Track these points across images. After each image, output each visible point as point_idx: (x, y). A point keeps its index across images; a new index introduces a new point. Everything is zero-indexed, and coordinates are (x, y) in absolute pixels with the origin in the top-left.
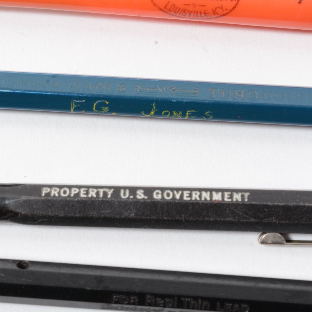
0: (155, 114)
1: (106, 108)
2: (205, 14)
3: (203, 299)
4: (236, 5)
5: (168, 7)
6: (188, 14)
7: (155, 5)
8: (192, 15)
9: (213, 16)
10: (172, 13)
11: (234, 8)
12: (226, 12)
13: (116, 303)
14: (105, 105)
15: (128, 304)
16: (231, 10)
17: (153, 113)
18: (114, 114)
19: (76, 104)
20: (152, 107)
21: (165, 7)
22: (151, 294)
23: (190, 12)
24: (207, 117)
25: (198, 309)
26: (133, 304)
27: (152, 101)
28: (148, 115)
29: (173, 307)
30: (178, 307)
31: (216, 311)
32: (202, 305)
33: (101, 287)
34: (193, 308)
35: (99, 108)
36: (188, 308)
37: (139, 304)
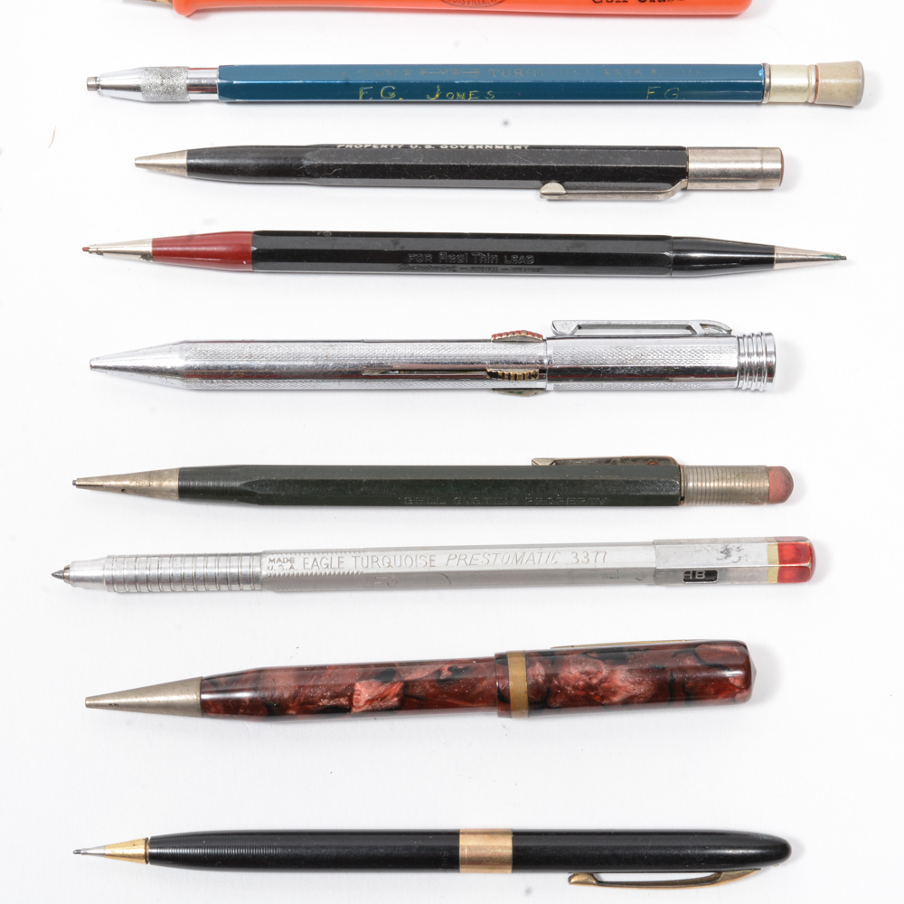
0: (439, 98)
1: (393, 94)
3: (492, 253)
8: (471, 3)
9: (491, 3)
10: (452, 2)
13: (413, 262)
14: (392, 91)
15: (424, 263)
17: (437, 96)
18: (401, 100)
19: (364, 91)
20: (436, 90)
22: (443, 252)
23: (469, 1)
24: (490, 97)
25: (487, 264)
26: (428, 262)
27: (436, 84)
28: (433, 100)
29: (464, 263)
30: (469, 263)
31: (504, 264)
32: (491, 259)
33: (398, 248)
34: (483, 263)
35: (386, 94)
36: (478, 263)
37: (434, 263)
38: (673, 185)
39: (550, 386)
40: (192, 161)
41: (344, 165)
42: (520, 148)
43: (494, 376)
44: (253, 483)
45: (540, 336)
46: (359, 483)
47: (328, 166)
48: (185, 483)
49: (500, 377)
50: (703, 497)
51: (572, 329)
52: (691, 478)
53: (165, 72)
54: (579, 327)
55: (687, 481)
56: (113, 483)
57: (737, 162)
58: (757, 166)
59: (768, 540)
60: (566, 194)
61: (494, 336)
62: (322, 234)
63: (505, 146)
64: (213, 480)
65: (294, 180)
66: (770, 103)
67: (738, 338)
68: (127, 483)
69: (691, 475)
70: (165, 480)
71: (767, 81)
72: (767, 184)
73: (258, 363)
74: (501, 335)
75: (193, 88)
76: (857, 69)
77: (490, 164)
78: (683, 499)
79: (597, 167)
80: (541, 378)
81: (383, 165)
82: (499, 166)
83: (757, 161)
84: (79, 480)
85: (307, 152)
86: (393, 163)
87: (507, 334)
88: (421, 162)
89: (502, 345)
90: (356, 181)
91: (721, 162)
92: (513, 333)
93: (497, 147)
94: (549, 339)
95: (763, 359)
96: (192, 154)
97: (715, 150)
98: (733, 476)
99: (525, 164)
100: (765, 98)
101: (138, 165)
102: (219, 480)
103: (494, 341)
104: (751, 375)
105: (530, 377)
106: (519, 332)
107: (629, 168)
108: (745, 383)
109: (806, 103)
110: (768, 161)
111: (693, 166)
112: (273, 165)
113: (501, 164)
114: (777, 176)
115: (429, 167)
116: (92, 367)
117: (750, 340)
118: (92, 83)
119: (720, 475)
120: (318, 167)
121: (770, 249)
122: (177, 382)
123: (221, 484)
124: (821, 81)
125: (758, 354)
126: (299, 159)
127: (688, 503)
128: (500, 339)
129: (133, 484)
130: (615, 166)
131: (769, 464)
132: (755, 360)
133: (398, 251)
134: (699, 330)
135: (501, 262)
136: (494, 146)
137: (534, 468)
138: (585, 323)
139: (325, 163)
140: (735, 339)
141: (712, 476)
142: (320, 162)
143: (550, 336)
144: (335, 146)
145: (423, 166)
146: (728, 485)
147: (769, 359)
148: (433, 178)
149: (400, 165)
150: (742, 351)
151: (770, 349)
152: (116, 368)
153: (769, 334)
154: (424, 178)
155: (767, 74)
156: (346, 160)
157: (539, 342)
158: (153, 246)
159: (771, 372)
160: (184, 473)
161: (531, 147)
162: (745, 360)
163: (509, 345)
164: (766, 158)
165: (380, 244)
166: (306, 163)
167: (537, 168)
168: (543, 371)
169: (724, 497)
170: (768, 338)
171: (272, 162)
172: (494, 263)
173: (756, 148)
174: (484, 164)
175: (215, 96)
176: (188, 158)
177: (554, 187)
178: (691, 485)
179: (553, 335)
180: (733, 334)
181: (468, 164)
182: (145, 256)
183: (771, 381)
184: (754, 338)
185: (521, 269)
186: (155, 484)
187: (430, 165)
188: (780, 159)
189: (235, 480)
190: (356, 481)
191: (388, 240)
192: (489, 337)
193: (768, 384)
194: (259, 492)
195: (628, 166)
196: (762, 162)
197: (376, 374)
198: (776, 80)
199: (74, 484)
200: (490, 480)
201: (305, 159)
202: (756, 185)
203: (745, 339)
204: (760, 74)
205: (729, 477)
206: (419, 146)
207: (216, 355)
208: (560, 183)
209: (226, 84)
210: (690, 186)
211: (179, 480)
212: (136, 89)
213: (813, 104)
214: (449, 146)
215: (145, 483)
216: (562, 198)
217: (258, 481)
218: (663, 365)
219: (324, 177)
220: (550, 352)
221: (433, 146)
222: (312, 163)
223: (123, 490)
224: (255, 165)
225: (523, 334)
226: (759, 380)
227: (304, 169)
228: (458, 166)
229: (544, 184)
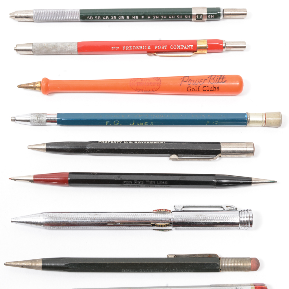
0: (134, 124)
1: (118, 123)
2: (149, 91)
3: (153, 181)
4: (160, 87)
5: (137, 89)
6: (144, 91)
7: (132, 88)
8: (145, 91)
9: (152, 91)
10: (138, 91)
11: (159, 88)
12: (156, 90)
13: (125, 184)
14: (118, 122)
15: (129, 184)
16: (158, 89)
17: (133, 124)
18: (121, 125)
19: (108, 122)
20: (133, 122)
21: (136, 89)
22: (136, 180)
23: (144, 90)
24: (152, 124)
25: (151, 184)
26: (130, 184)
27: (133, 120)
28: (132, 125)
29: (143, 184)
30: (145, 184)
31: (157, 184)
32: (152, 183)
33: (120, 179)
34: (150, 184)
35: (116, 123)
36: (148, 184)
37: (132, 184)
38: (216, 156)
39: (174, 228)
40: (48, 147)
41: (101, 149)
42: (162, 143)
43: (154, 225)
44: (68, 264)
45: (170, 211)
46: (106, 264)
47: (95, 149)
48: (44, 264)
49: (156, 226)
50: (228, 269)
51: (181, 208)
52: (224, 262)
53: (39, 115)
54: (184, 207)
55: (222, 263)
56: (19, 264)
57: (238, 148)
58: (245, 149)
59: (251, 285)
60: (179, 159)
61: (154, 211)
62: (93, 174)
63: (157, 142)
64: (54, 263)
65: (84, 154)
66: (249, 126)
67: (240, 211)
68: (23, 264)
69: (224, 261)
70: (37, 263)
71: (248, 119)
72: (249, 155)
73: (70, 221)
74: (156, 210)
75: (48, 121)
76: (279, 115)
77: (152, 148)
78: (221, 270)
79: (189, 150)
80: (170, 226)
81: (115, 149)
82: (155, 149)
83: (245, 147)
84: (6, 263)
85: (88, 144)
86: (118, 148)
87: (158, 210)
88: (128, 148)
89: (157, 214)
90: (105, 154)
91: (233, 148)
92: (160, 210)
93: (154, 142)
94: (173, 212)
95: (248, 219)
96: (48, 144)
97: (231, 144)
98: (238, 262)
99: (164, 149)
100: (248, 125)
101: (29, 148)
102: (56, 263)
103: (154, 213)
104: (244, 224)
105: (167, 226)
106: (163, 209)
107: (201, 150)
108: (242, 227)
109: (262, 126)
110: (249, 147)
111: (223, 149)
112: (76, 149)
113: (156, 149)
114: (252, 152)
115: (131, 150)
116: (12, 222)
117: (244, 212)
118: (13, 119)
119: (234, 261)
120: (92, 150)
121: (250, 179)
122: (41, 227)
123: (57, 264)
124: (267, 119)
125: (246, 217)
126: (86, 146)
127: (222, 271)
128: (156, 212)
129: (26, 264)
130: (196, 149)
131: (251, 257)
132: (246, 219)
133: (120, 180)
134: (226, 209)
135: (156, 184)
136: (153, 142)
137: (168, 259)
138: (186, 206)
139: (94, 148)
140: (239, 212)
141: (231, 262)
142: (92, 148)
143: (173, 211)
144: (97, 142)
145: (129, 149)
146: (237, 264)
147: (250, 219)
148: (132, 153)
149: (121, 149)
150: (241, 216)
151: (251, 215)
152: (20, 222)
153: (250, 210)
154: (129, 153)
155: (248, 116)
156: (102, 147)
157: (170, 213)
158: (34, 178)
159: (251, 223)
160: (44, 260)
161: (166, 142)
162: (242, 219)
163: (159, 214)
164: (248, 146)
165: (113, 178)
166: (88, 148)
167: (168, 150)
168: (171, 223)
169: (235, 269)
170: (250, 211)
171: (76, 147)
172: (154, 184)
173: (245, 143)
174: (150, 149)
175: (56, 124)
176: (46, 146)
177: (174, 156)
178: (223, 265)
179: (174, 210)
180: (237, 210)
181: (144, 148)
182: (31, 181)
183: (251, 227)
184: (245, 211)
185: (163, 186)
186: (34, 264)
187: (131, 149)
188: (253, 146)
189: (62, 263)
190: (105, 264)
191: (116, 176)
192: (152, 211)
193: (250, 228)
194: (70, 268)
195: (200, 149)
196: (247, 148)
197: (112, 224)
198: (251, 119)
199: (5, 264)
200: (153, 263)
201: (87, 146)
202: (245, 156)
203: (242, 212)
204: (246, 117)
205: (237, 262)
206: (127, 142)
207: (56, 218)
208: (176, 155)
209: (60, 120)
210: (222, 156)
211: (42, 263)
212: (28, 121)
213: (264, 126)
214: (138, 142)
215: (30, 264)
216: (177, 160)
217: (70, 264)
218: (213, 222)
219: (94, 153)
220: (173, 217)
221: (132, 142)
222: (89, 148)
223: (22, 266)
224: (70, 149)
225: (164, 210)
226: (247, 227)
227: (87, 150)
228: (141, 149)
229: (171, 155)
